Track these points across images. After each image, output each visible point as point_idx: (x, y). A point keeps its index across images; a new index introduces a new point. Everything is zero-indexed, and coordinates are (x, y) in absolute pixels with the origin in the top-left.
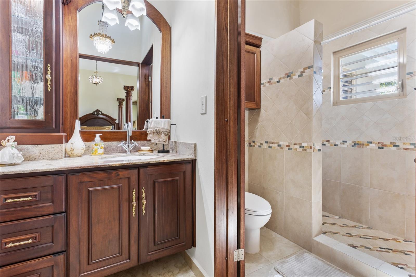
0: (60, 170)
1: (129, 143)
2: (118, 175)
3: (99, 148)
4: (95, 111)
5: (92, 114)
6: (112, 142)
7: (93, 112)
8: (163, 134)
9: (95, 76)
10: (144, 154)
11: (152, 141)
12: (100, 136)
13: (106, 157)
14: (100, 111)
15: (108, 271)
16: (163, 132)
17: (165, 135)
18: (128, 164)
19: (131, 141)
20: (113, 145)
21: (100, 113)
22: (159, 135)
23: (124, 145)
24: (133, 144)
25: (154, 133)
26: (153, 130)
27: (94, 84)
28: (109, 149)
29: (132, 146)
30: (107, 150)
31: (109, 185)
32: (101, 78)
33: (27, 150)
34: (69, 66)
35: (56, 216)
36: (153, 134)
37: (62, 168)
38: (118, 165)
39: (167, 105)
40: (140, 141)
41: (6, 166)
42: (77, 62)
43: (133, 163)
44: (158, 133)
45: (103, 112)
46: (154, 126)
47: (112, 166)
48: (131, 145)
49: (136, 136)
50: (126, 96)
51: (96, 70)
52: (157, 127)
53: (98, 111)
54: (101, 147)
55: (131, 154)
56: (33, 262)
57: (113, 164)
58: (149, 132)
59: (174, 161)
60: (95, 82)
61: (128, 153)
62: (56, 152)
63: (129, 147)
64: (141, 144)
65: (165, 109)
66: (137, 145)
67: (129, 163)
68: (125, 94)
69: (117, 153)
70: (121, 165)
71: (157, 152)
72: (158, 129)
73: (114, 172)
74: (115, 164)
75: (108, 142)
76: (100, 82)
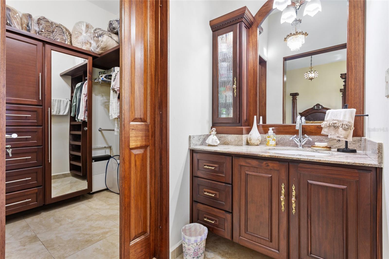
0: (228, 153)
1: (301, 137)
2: (268, 166)
3: (271, 140)
4: (315, 106)
5: (312, 108)
6: (285, 135)
7: (313, 107)
8: (341, 129)
9: (309, 72)
10: (316, 151)
11: (329, 137)
12: (273, 129)
13: (274, 149)
14: (320, 105)
15: (259, 248)
16: (341, 126)
17: (344, 130)
18: (276, 157)
19: (304, 135)
20: (286, 138)
21: (320, 107)
22: (336, 129)
23: (296, 139)
24: (306, 139)
25: (330, 127)
26: (328, 124)
27: (309, 79)
28: (282, 141)
29: (304, 141)
30: (280, 143)
31: (261, 173)
32: (316, 72)
33: (225, 138)
34: (252, 74)
35: (226, 185)
36: (328, 128)
37: (229, 152)
38: (267, 156)
39: (358, 90)
40: (316, 136)
41: (211, 146)
42: (257, 69)
43: (281, 157)
44: (335, 127)
45: (323, 106)
46: (331, 119)
47: (262, 156)
48: (303, 139)
49: (310, 130)
50: (344, 85)
51: (311, 66)
52: (335, 120)
53: (318, 105)
54: (273, 139)
55: (303, 149)
56: (216, 210)
57: (263, 155)
58: (324, 125)
59: (335, 163)
60: (310, 78)
61: (300, 147)
62: (239, 140)
63: (300, 141)
64: (318, 139)
65: (353, 96)
66: (311, 140)
67: (278, 157)
68: (343, 83)
69: (290, 146)
70: (270, 157)
71: (336, 150)
72: (334, 122)
73: (265, 162)
74: (264, 155)
75: (281, 135)
76: (315, 76)
